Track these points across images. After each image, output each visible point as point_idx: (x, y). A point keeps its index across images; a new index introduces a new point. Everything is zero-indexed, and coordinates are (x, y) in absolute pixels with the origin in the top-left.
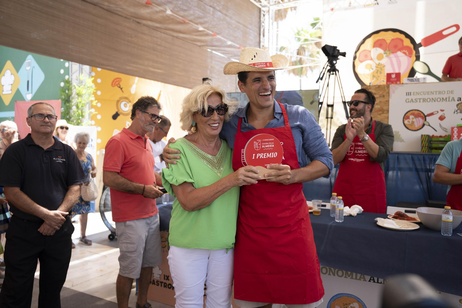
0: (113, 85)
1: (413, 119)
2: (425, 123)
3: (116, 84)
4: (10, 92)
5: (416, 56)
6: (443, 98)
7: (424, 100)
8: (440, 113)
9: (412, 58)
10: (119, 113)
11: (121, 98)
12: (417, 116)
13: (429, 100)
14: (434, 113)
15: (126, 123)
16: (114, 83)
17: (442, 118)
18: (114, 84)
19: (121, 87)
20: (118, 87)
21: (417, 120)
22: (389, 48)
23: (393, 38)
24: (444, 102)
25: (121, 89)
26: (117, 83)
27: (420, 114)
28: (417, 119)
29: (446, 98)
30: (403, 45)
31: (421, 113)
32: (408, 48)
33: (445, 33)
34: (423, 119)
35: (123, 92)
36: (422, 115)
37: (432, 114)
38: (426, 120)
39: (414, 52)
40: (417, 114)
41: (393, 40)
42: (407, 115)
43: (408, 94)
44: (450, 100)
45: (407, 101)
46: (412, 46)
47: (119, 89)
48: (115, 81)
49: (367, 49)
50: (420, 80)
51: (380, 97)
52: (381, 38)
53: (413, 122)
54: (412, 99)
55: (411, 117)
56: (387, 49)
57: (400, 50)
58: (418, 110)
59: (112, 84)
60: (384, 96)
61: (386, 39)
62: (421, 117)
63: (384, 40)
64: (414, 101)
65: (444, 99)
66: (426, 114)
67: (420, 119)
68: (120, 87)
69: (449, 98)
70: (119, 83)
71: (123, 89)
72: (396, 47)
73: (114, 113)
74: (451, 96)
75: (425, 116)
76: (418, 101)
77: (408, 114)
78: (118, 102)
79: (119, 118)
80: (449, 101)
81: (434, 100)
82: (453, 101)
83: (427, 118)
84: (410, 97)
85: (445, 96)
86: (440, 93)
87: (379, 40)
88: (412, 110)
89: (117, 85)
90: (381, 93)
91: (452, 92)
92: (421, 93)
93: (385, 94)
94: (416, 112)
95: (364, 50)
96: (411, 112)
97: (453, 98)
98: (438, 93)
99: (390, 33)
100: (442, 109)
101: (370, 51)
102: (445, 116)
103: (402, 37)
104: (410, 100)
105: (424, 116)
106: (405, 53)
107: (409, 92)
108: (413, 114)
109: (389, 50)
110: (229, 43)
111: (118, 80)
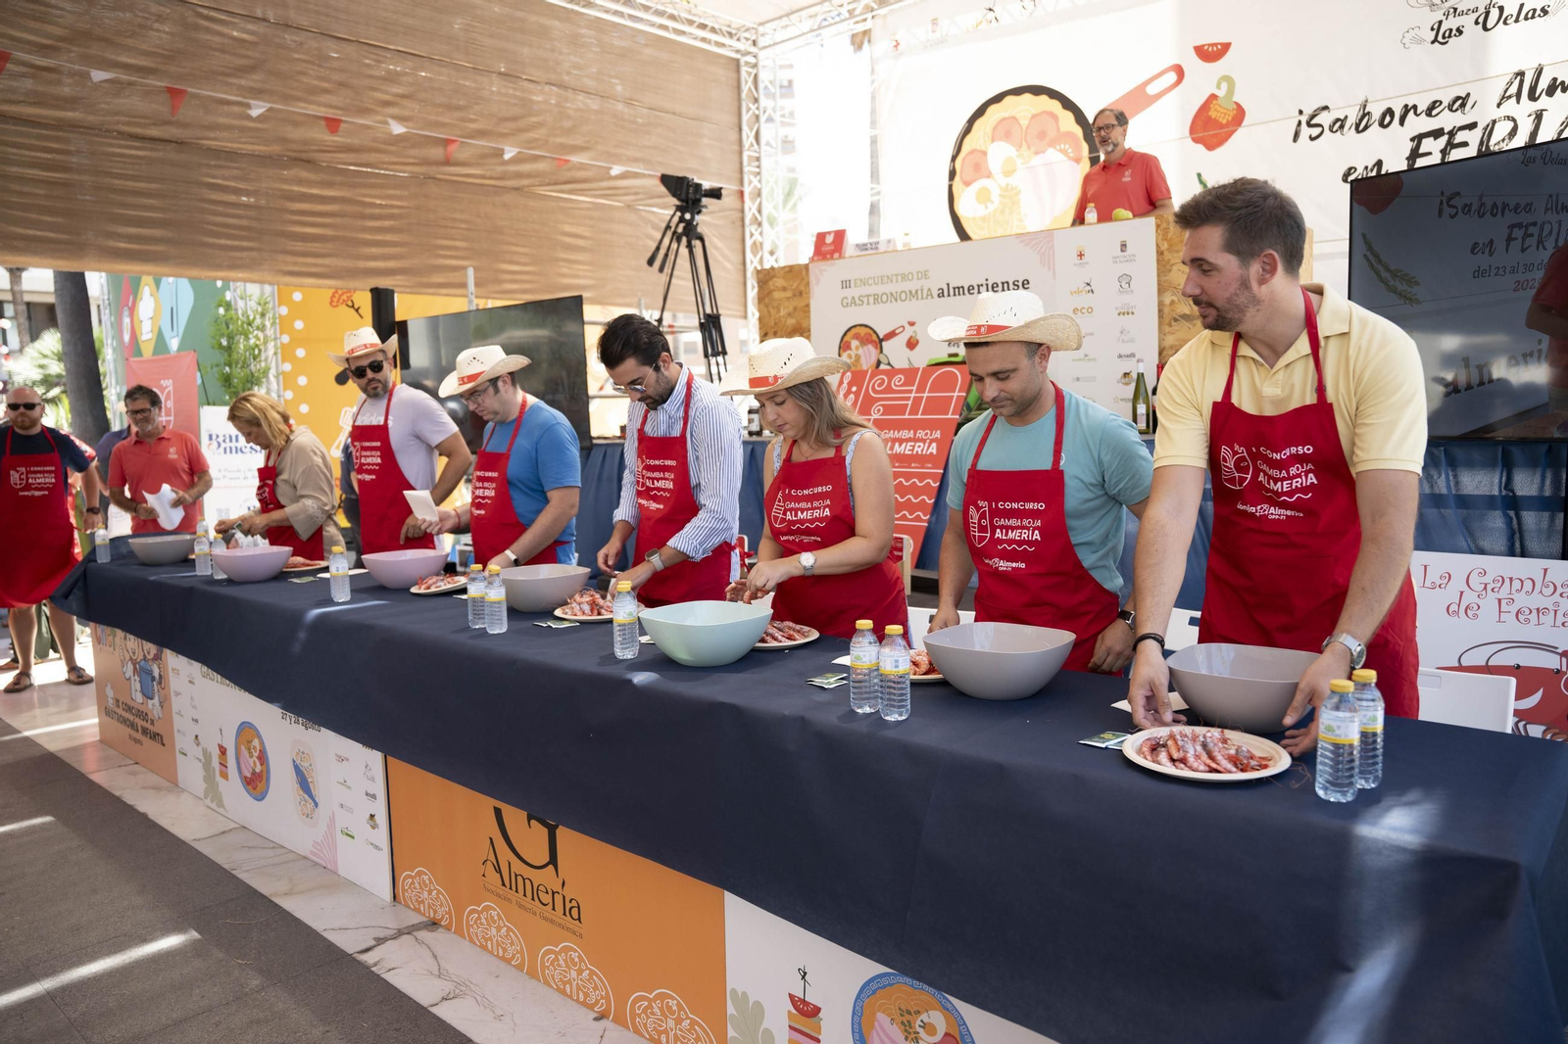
0: (334, 304)
1: (857, 348)
2: (882, 358)
3: (341, 301)
4: (150, 336)
5: (1090, 159)
6: (911, 292)
7: (877, 299)
8: (909, 332)
9: (1081, 164)
12: (865, 341)
13: (884, 298)
14: (897, 331)
16: (335, 299)
17: (912, 344)
18: (338, 301)
19: (356, 307)
20: (347, 305)
21: (864, 351)
22: (1026, 141)
23: (1034, 112)
24: (914, 300)
25: (357, 310)
26: (345, 297)
27: (871, 335)
28: (865, 348)
29: (917, 291)
30: (1058, 129)
31: (872, 332)
32: (1070, 135)
33: (1152, 90)
34: (876, 348)
35: (363, 316)
36: (874, 337)
37: (891, 335)
38: (881, 352)
39: (1085, 147)
40: (866, 334)
41: (1034, 116)
42: (845, 339)
43: (846, 284)
44: (925, 296)
45: (845, 301)
46: (1078, 131)
47: (352, 310)
48: (339, 292)
49: (978, 147)
50: (879, 246)
51: (794, 296)
52: (1007, 115)
53: (858, 357)
54: (853, 298)
55: (855, 343)
56: (1024, 143)
57: (1052, 144)
58: (866, 326)
59: (332, 301)
60: (801, 293)
61: (1017, 116)
62: (872, 342)
63: (1014, 118)
64: (857, 302)
65: (914, 292)
66: (881, 337)
67: (870, 347)
68: (353, 306)
69: (922, 290)
70: (350, 298)
71: (362, 311)
72: (1042, 135)
74: (926, 284)
75: (881, 341)
76: (865, 300)
77: (847, 338)
80: (922, 298)
81: (894, 297)
82: (929, 297)
83: (884, 343)
84: (848, 292)
85: (913, 286)
86: (904, 277)
87: (1004, 119)
88: (855, 326)
89: (345, 301)
90: (795, 285)
91: (925, 275)
92: (871, 281)
93: (802, 288)
94: (863, 331)
95: (973, 152)
96: (853, 331)
97: (929, 289)
98: (899, 278)
99: (1027, 96)
100: (912, 320)
101: (985, 153)
102: (918, 337)
103: (1055, 106)
104: (849, 301)
105: (877, 340)
106: (1063, 151)
107: (847, 279)
108: (857, 337)
109: (1029, 148)
110: (616, 170)
111: (349, 290)
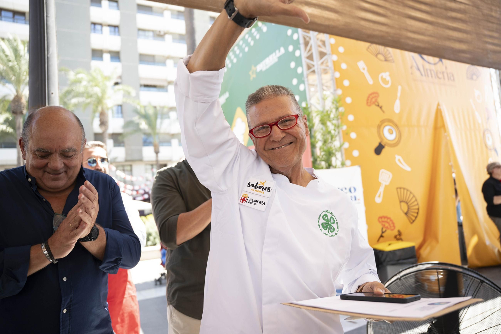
0: (369, 104)
3: (372, 102)
10: (383, 144)
11: (383, 122)
15: (395, 158)
16: (369, 101)
19: (380, 105)
20: (376, 105)
25: (381, 108)
26: (374, 100)
35: (384, 112)
47: (378, 108)
48: (371, 97)
59: (367, 103)
68: (378, 106)
70: (376, 101)
71: (383, 108)
73: (376, 145)
78: (379, 127)
79: (384, 151)
89: (374, 103)
111: (374, 95)
